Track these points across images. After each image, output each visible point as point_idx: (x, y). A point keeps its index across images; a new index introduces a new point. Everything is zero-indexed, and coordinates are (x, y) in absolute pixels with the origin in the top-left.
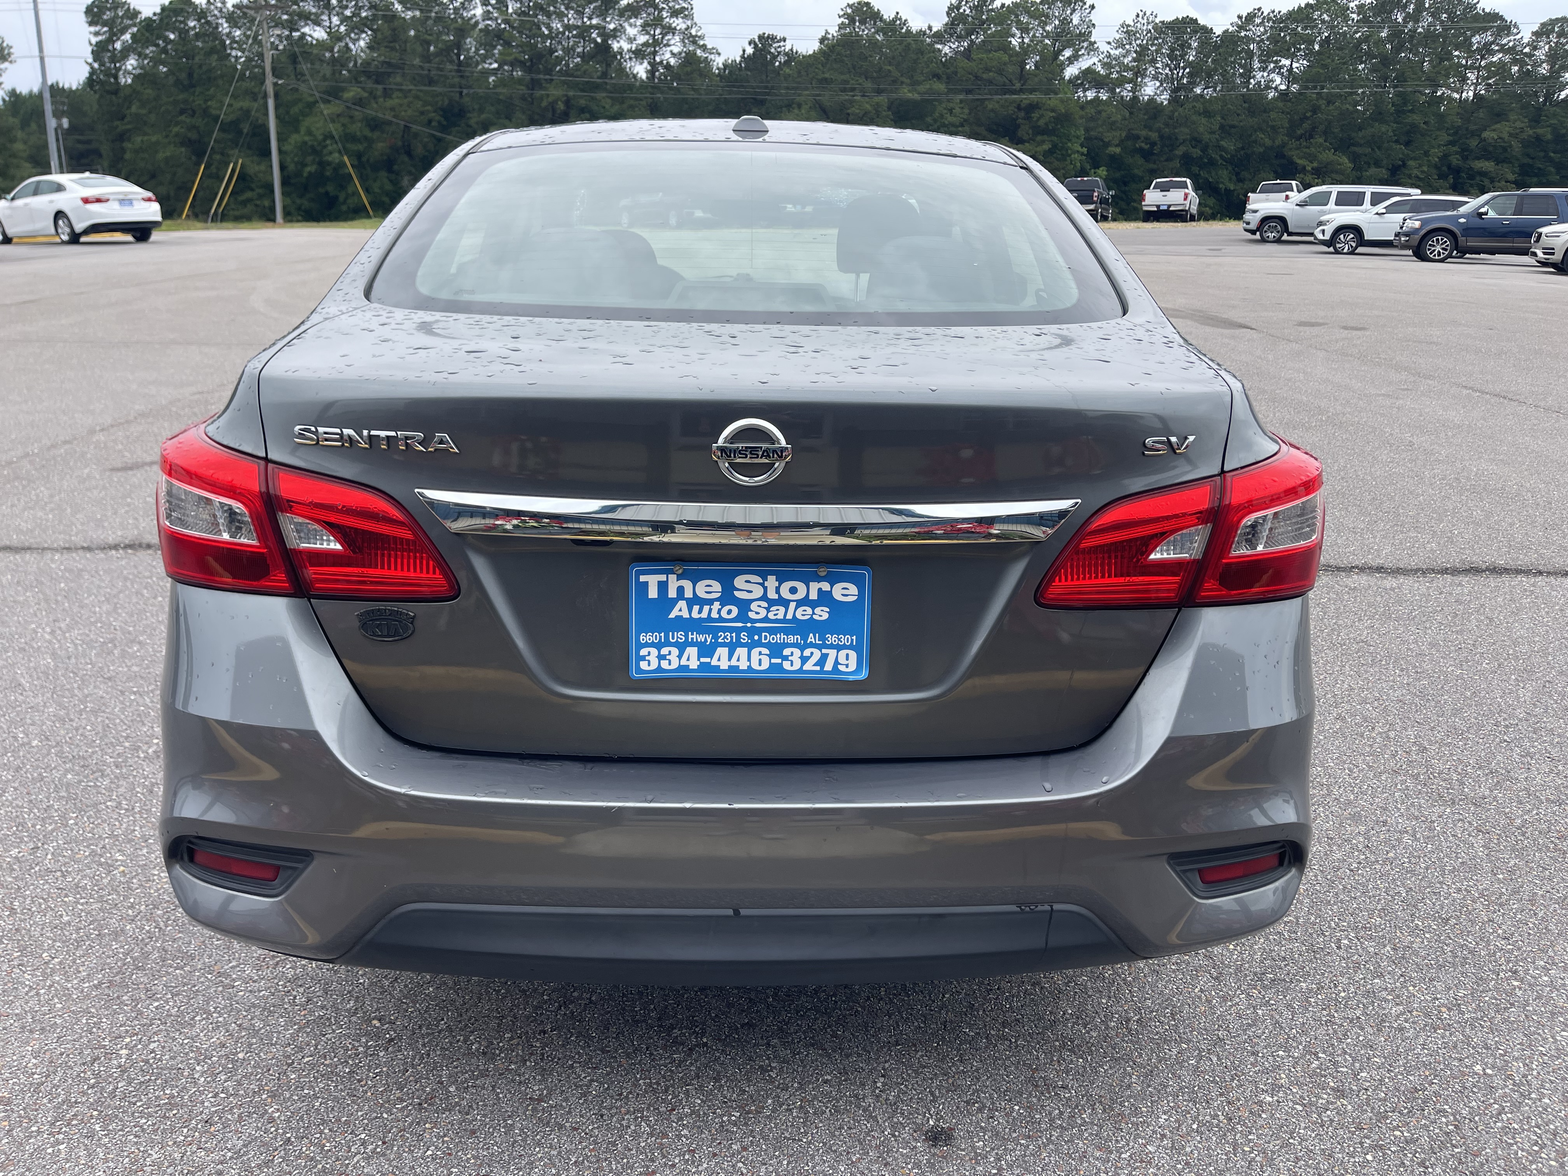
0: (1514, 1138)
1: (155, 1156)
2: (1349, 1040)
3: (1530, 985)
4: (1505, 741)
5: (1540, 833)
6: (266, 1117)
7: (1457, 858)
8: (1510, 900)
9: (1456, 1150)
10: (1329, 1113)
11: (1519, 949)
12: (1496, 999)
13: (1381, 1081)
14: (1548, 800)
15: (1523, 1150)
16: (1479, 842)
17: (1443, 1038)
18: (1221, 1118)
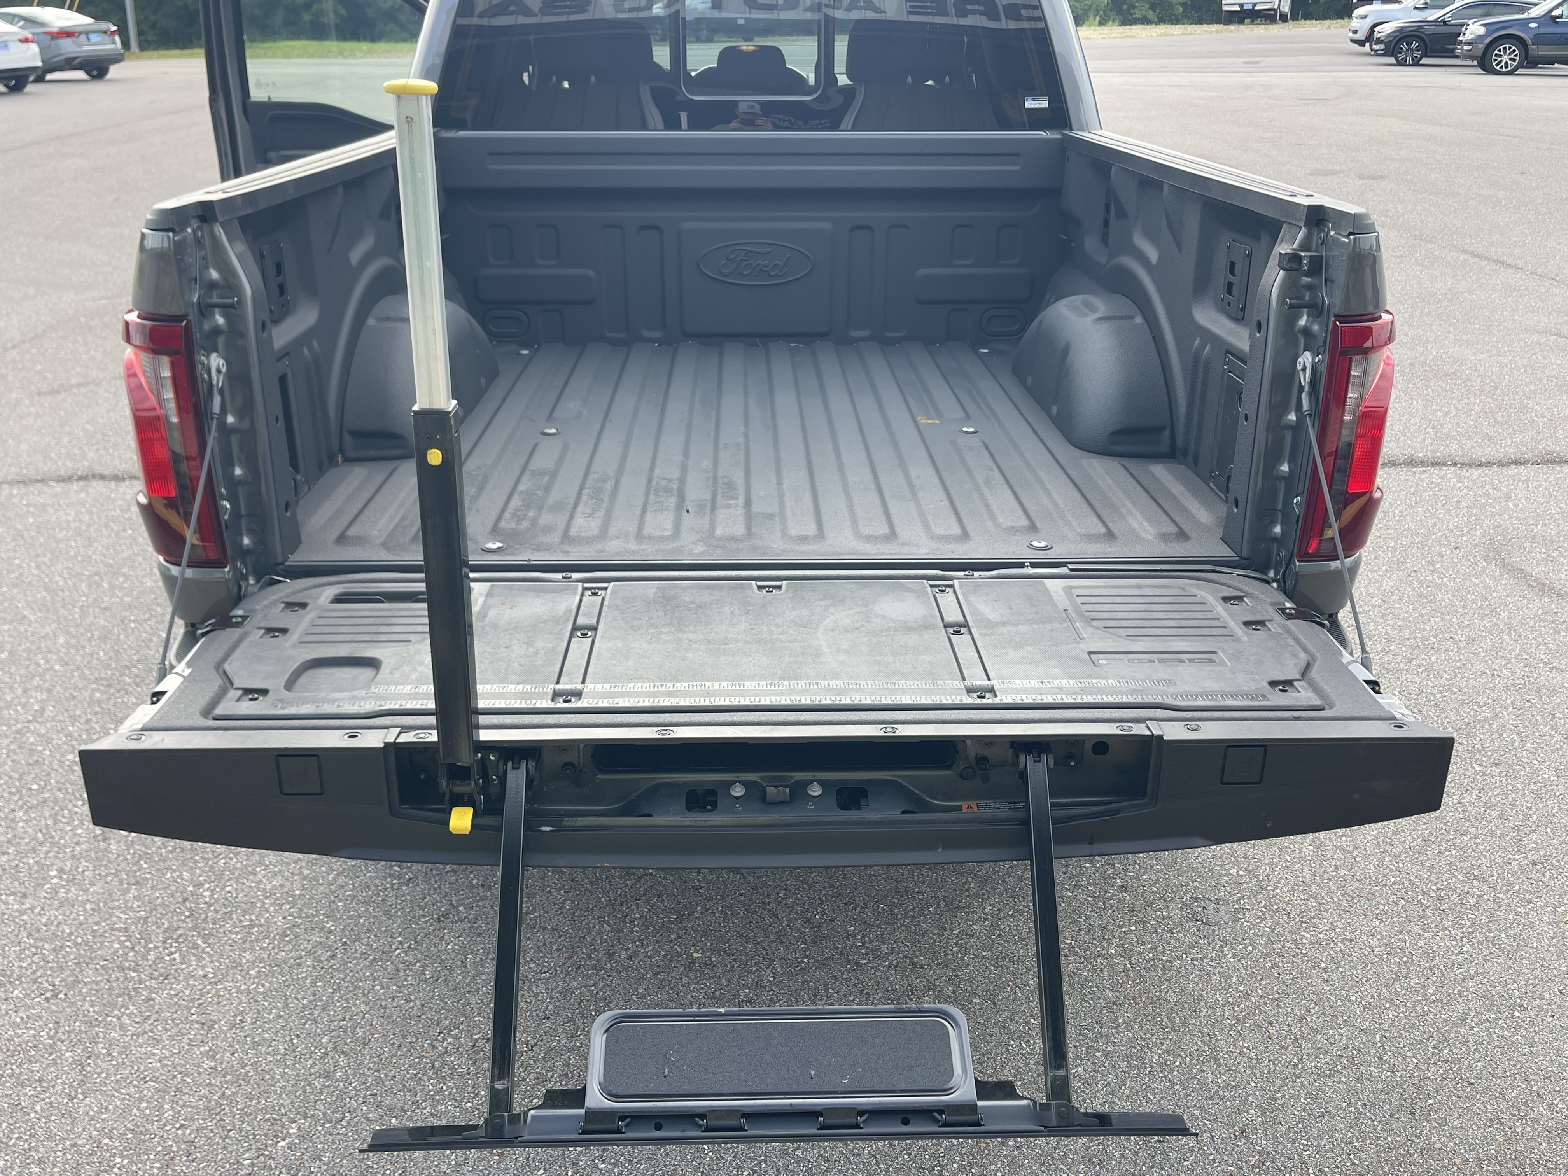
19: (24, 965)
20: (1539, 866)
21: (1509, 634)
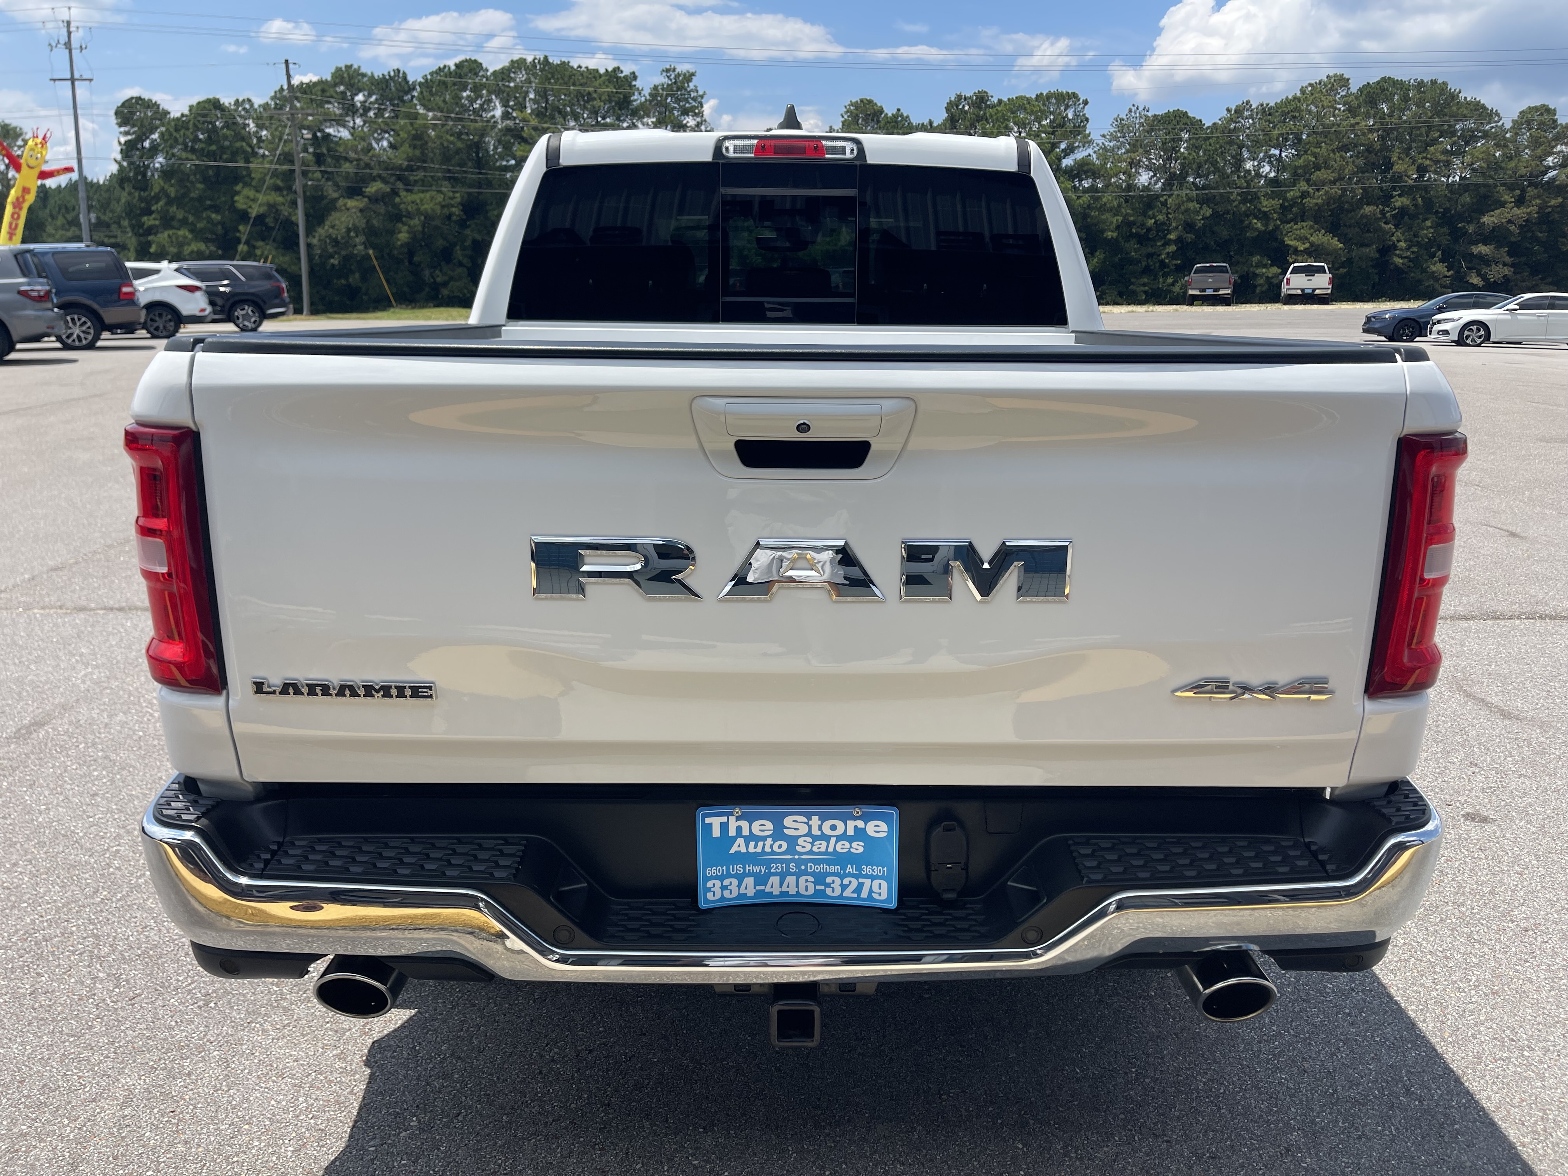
19: (181, 979)
20: (1531, 932)
21: (1479, 748)
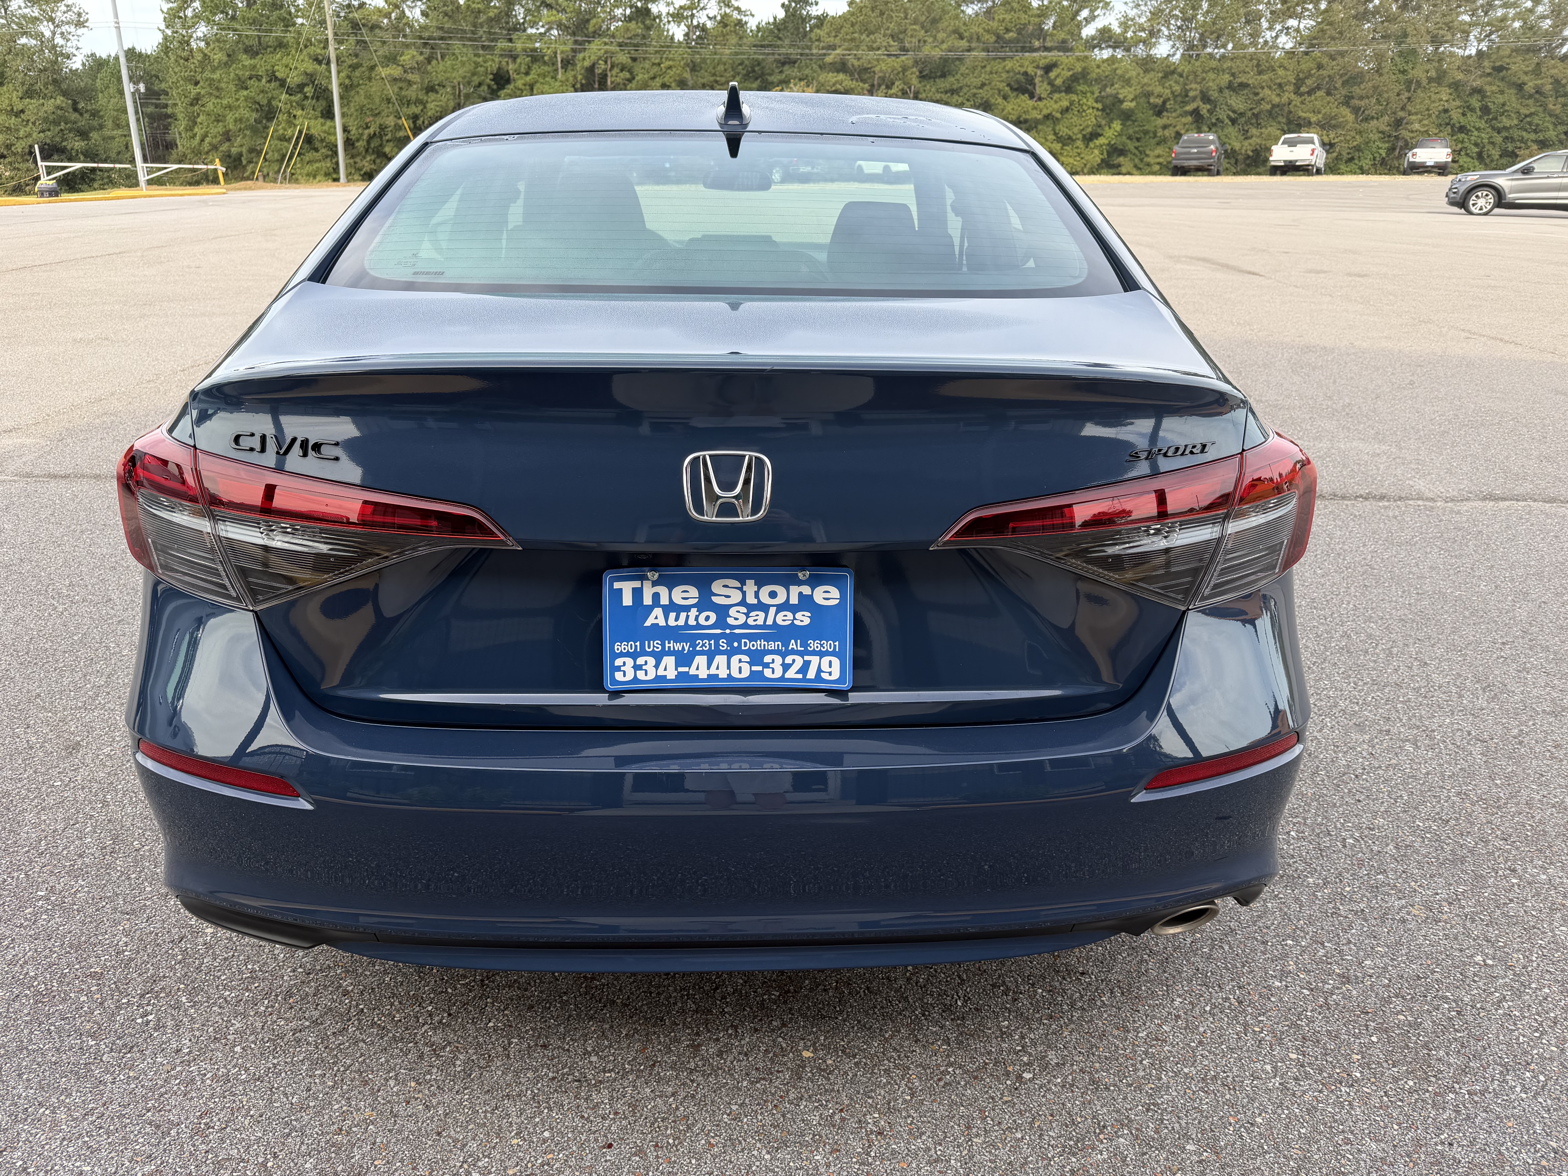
0: (1515, 1024)
1: (238, 1025)
2: (1354, 931)
3: (1529, 883)
4: (1502, 657)
5: (1537, 742)
6: (341, 990)
7: (1456, 764)
8: (1508, 803)
9: (1459, 1035)
10: (1334, 997)
11: (1517, 849)
12: (1495, 895)
13: (1385, 968)
14: (1544, 711)
15: (1524, 1036)
16: (1477, 750)
17: (1444, 929)
18: (1233, 1001)
